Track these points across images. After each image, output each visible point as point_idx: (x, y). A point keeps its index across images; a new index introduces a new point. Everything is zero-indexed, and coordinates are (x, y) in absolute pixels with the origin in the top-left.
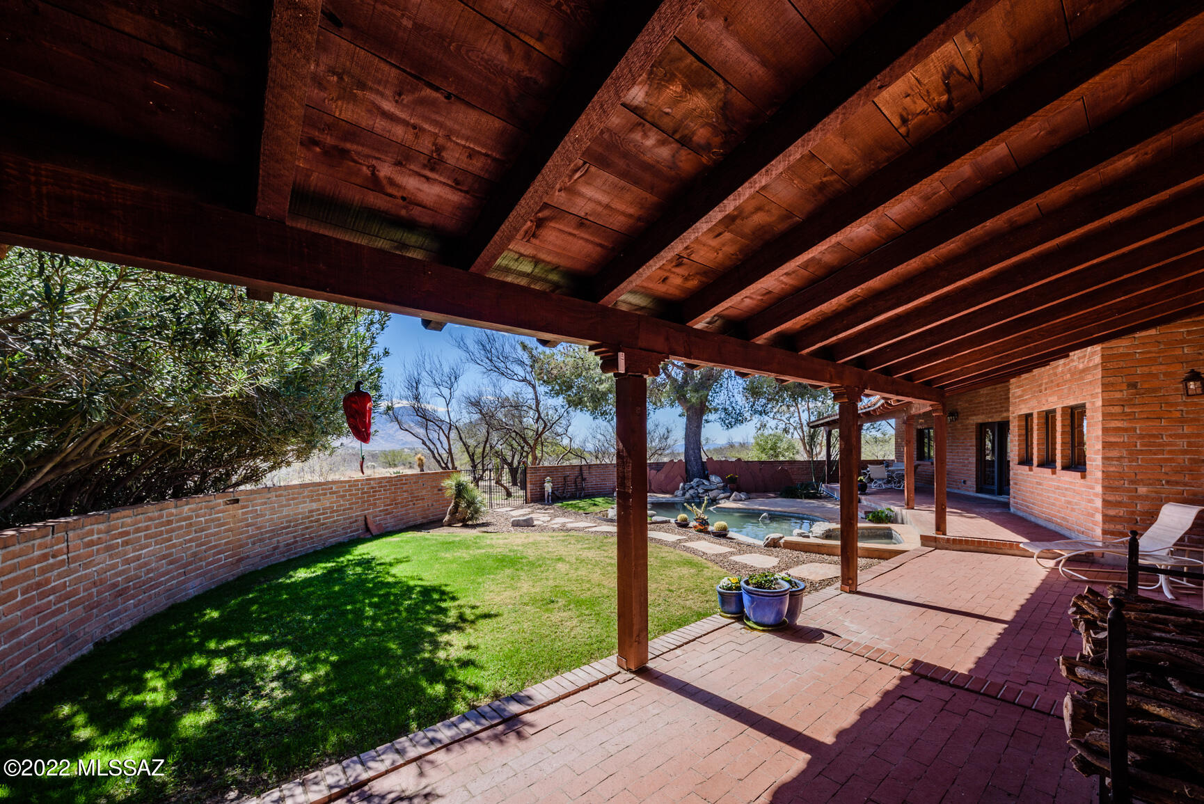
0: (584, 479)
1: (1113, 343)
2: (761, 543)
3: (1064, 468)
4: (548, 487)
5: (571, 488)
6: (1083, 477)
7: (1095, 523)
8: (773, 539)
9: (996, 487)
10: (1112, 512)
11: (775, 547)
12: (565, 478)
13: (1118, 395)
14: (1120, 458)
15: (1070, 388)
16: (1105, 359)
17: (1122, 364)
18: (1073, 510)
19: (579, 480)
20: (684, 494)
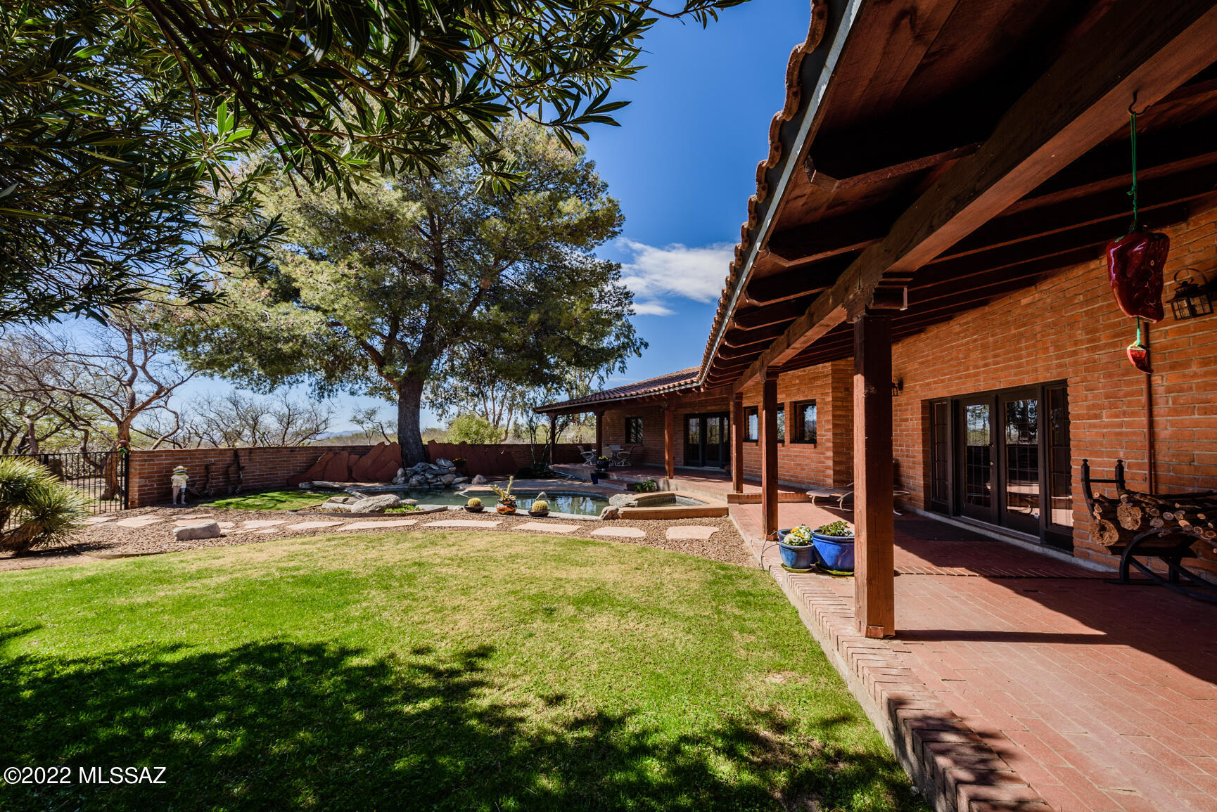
0: (240, 468)
1: (837, 362)
2: (600, 518)
3: (792, 442)
4: (180, 481)
5: (219, 481)
6: (815, 447)
7: (827, 476)
8: (612, 512)
9: (700, 461)
10: (838, 468)
11: (614, 519)
12: (207, 467)
13: (840, 395)
14: (841, 434)
15: (799, 390)
16: (834, 371)
17: (842, 376)
18: (802, 469)
19: (232, 469)
20: (407, 481)
